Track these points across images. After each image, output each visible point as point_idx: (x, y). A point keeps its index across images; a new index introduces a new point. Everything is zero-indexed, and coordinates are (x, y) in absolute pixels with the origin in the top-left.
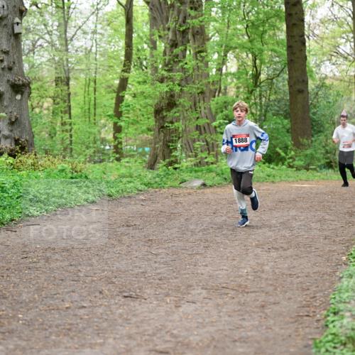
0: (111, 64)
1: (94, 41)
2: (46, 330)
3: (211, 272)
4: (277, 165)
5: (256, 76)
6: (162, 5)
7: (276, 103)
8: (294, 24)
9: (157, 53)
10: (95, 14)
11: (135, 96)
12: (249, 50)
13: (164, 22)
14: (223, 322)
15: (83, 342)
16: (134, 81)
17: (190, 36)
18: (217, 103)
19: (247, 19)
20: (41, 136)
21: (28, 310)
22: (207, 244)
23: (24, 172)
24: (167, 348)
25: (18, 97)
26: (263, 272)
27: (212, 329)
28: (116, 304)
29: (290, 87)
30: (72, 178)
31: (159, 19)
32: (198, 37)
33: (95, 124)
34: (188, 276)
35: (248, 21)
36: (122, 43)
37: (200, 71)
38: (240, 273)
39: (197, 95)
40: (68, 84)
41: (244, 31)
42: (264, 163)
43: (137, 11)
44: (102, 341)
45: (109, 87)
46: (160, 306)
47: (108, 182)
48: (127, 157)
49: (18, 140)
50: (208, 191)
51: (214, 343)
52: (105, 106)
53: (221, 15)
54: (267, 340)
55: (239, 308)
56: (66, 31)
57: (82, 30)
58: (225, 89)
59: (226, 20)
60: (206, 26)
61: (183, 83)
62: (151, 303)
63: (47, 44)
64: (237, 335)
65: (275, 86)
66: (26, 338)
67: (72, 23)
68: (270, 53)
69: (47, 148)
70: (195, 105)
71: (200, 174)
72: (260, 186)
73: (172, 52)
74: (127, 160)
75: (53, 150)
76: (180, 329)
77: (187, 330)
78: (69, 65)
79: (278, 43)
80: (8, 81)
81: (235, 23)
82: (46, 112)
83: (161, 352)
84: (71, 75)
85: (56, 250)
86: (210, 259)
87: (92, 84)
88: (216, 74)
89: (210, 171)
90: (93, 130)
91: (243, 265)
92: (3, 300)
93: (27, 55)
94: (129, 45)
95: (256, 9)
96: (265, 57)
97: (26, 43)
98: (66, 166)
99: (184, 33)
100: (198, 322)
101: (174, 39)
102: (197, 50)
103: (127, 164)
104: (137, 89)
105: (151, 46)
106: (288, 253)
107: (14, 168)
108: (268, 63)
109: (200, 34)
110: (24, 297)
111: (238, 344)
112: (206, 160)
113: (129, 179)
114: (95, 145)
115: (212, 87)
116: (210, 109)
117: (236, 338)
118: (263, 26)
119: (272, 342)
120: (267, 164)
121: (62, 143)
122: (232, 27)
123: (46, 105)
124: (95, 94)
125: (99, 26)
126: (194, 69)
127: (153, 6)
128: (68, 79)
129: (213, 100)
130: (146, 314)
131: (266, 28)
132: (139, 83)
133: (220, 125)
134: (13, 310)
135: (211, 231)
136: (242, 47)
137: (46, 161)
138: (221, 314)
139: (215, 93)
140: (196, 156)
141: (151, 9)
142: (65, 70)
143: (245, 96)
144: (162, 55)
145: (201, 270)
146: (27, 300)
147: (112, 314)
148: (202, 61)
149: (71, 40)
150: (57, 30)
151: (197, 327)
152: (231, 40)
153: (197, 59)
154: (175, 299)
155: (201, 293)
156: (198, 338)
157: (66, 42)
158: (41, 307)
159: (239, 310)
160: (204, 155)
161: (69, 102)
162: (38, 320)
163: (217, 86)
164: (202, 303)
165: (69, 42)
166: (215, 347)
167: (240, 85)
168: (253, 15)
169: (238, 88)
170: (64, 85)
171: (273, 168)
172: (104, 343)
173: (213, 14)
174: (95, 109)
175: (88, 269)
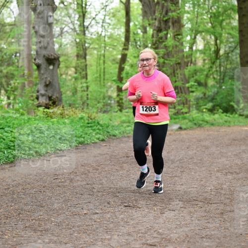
0: (115, 44)
1: (103, 28)
2: (71, 229)
3: (186, 189)
4: (232, 114)
5: (217, 51)
6: (151, 2)
7: (231, 71)
8: (244, 15)
9: (148, 36)
10: (104, 10)
11: (132, 66)
12: (212, 33)
13: (152, 14)
14: (194, 225)
15: (96, 238)
16: (131, 56)
17: (170, 24)
18: (189, 71)
19: (211, 11)
20: (67, 94)
21: (58, 215)
22: (182, 170)
23: (55, 119)
24: (155, 242)
25: (51, 67)
26: (222, 189)
27: (186, 229)
28: (119, 211)
29: (241, 59)
30: (88, 123)
31: (149, 12)
32: (176, 24)
33: (104, 86)
34: (169, 192)
35: (211, 13)
36: (123, 30)
37: (178, 48)
38: (206, 190)
39: (175, 65)
40: (85, 58)
41: (209, 20)
42: (223, 113)
43: (133, 7)
44: (110, 237)
45: (114, 60)
46: (149, 213)
47: (113, 126)
48: (126, 108)
49: (51, 97)
50: (183, 132)
51: (188, 239)
52: (111, 73)
53: (192, 9)
54: (225, 237)
55: (206, 214)
56: (84, 21)
57: (96, 20)
58: (195, 61)
59: (196, 13)
60: (182, 17)
61: (166, 56)
62: (143, 211)
63: (70, 30)
64: (204, 233)
65: (230, 59)
66: (57, 235)
67: (88, 16)
68: (227, 35)
69: (71, 102)
70: (174, 72)
71: (177, 120)
72: (220, 129)
73: (158, 36)
74: (127, 110)
75: (75, 104)
76: (164, 229)
77: (169, 230)
78: (87, 45)
79: (232, 28)
80: (44, 56)
81: (202, 14)
82: (70, 78)
83: (151, 245)
84: (87, 52)
85: (78, 174)
86: (184, 180)
87: (102, 58)
88: (189, 50)
89: (184, 118)
90: (102, 90)
91: (208, 184)
92: (41, 208)
93: (56, 38)
94: (128, 31)
95: (217, 5)
96: (223, 38)
97: (56, 30)
98: (84, 115)
99: (166, 22)
100: (176, 224)
101: (159, 26)
102: (176, 34)
103: (126, 114)
104: (133, 62)
105: (143, 31)
106: (240, 176)
107: (48, 116)
108: (226, 42)
109: (178, 23)
110: (56, 206)
111: (204, 240)
112: (182, 111)
113: (128, 124)
114: (104, 101)
115: (186, 60)
116: (184, 75)
117: (203, 236)
118: (222, 16)
119: (228, 238)
120: (225, 114)
121: (81, 100)
122: (200, 18)
123: (70, 72)
124: (104, 65)
125: (107, 18)
126: (173, 48)
127: (145, 3)
128: (86, 55)
129: (187, 69)
130: (140, 218)
131: (224, 18)
132: (135, 57)
133: (192, 86)
134: (48, 215)
135: (185, 160)
136: (207, 31)
137: (70, 112)
138: (193, 219)
139: (188, 63)
140: (175, 108)
141: (143, 5)
142: (83, 49)
143: (209, 66)
144: (151, 37)
145: (178, 188)
146: (58, 208)
147: (116, 218)
148: (178, 42)
149: (87, 27)
150: (78, 20)
151: (176, 228)
152: (199, 26)
153: (175, 40)
154: (160, 208)
155: (179, 204)
156: (177, 235)
157: (84, 29)
158: (67, 213)
159: (205, 216)
160: (180, 107)
161: (86, 71)
162: (65, 222)
163: (189, 59)
164: (179, 211)
165: (85, 29)
166: (188, 241)
167: (206, 58)
168: (215, 9)
169: (204, 60)
170: (83, 59)
171: (229, 117)
172: (111, 238)
173: (186, 8)
174: (104, 75)
175: (100, 187)
